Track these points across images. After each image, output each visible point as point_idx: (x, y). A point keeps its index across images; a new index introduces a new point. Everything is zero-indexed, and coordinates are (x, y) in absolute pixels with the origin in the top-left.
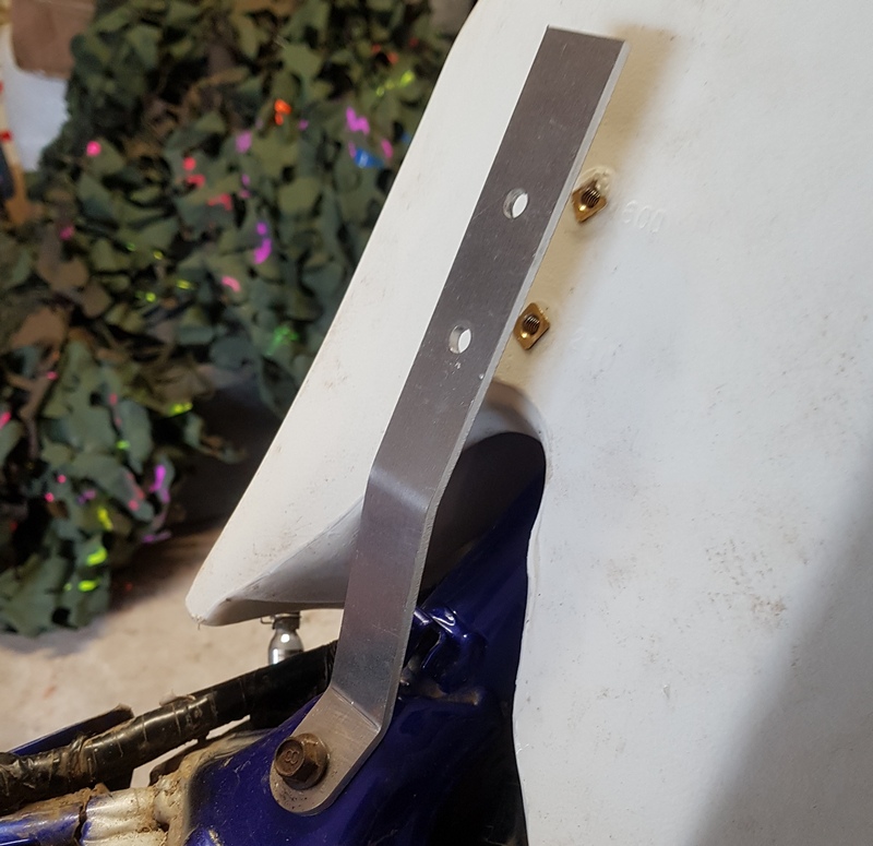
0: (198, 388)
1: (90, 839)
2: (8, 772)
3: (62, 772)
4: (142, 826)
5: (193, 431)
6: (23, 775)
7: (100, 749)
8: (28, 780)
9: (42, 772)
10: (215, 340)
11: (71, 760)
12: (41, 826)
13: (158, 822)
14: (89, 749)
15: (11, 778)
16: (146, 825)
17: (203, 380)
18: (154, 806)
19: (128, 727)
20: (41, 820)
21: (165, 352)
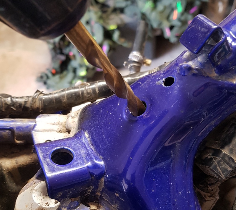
0: (119, 22)
1: (35, 131)
2: (5, 101)
3: (28, 105)
4: (59, 130)
5: (116, 36)
6: (11, 103)
7: (45, 99)
8: (13, 106)
9: (19, 104)
10: (127, 6)
11: (32, 101)
12: (18, 124)
13: (67, 129)
14: (41, 98)
15: (6, 104)
16: (62, 130)
17: (121, 20)
18: (66, 122)
19: (59, 92)
20: (18, 122)
21: (110, 10)
